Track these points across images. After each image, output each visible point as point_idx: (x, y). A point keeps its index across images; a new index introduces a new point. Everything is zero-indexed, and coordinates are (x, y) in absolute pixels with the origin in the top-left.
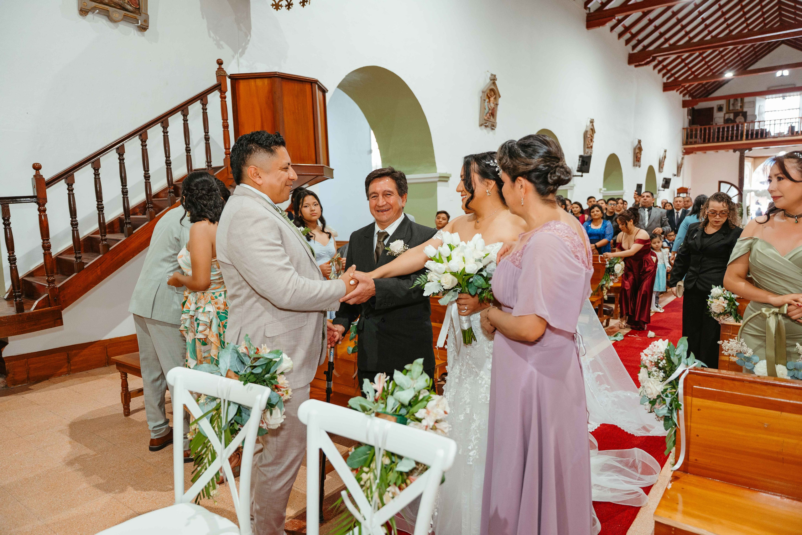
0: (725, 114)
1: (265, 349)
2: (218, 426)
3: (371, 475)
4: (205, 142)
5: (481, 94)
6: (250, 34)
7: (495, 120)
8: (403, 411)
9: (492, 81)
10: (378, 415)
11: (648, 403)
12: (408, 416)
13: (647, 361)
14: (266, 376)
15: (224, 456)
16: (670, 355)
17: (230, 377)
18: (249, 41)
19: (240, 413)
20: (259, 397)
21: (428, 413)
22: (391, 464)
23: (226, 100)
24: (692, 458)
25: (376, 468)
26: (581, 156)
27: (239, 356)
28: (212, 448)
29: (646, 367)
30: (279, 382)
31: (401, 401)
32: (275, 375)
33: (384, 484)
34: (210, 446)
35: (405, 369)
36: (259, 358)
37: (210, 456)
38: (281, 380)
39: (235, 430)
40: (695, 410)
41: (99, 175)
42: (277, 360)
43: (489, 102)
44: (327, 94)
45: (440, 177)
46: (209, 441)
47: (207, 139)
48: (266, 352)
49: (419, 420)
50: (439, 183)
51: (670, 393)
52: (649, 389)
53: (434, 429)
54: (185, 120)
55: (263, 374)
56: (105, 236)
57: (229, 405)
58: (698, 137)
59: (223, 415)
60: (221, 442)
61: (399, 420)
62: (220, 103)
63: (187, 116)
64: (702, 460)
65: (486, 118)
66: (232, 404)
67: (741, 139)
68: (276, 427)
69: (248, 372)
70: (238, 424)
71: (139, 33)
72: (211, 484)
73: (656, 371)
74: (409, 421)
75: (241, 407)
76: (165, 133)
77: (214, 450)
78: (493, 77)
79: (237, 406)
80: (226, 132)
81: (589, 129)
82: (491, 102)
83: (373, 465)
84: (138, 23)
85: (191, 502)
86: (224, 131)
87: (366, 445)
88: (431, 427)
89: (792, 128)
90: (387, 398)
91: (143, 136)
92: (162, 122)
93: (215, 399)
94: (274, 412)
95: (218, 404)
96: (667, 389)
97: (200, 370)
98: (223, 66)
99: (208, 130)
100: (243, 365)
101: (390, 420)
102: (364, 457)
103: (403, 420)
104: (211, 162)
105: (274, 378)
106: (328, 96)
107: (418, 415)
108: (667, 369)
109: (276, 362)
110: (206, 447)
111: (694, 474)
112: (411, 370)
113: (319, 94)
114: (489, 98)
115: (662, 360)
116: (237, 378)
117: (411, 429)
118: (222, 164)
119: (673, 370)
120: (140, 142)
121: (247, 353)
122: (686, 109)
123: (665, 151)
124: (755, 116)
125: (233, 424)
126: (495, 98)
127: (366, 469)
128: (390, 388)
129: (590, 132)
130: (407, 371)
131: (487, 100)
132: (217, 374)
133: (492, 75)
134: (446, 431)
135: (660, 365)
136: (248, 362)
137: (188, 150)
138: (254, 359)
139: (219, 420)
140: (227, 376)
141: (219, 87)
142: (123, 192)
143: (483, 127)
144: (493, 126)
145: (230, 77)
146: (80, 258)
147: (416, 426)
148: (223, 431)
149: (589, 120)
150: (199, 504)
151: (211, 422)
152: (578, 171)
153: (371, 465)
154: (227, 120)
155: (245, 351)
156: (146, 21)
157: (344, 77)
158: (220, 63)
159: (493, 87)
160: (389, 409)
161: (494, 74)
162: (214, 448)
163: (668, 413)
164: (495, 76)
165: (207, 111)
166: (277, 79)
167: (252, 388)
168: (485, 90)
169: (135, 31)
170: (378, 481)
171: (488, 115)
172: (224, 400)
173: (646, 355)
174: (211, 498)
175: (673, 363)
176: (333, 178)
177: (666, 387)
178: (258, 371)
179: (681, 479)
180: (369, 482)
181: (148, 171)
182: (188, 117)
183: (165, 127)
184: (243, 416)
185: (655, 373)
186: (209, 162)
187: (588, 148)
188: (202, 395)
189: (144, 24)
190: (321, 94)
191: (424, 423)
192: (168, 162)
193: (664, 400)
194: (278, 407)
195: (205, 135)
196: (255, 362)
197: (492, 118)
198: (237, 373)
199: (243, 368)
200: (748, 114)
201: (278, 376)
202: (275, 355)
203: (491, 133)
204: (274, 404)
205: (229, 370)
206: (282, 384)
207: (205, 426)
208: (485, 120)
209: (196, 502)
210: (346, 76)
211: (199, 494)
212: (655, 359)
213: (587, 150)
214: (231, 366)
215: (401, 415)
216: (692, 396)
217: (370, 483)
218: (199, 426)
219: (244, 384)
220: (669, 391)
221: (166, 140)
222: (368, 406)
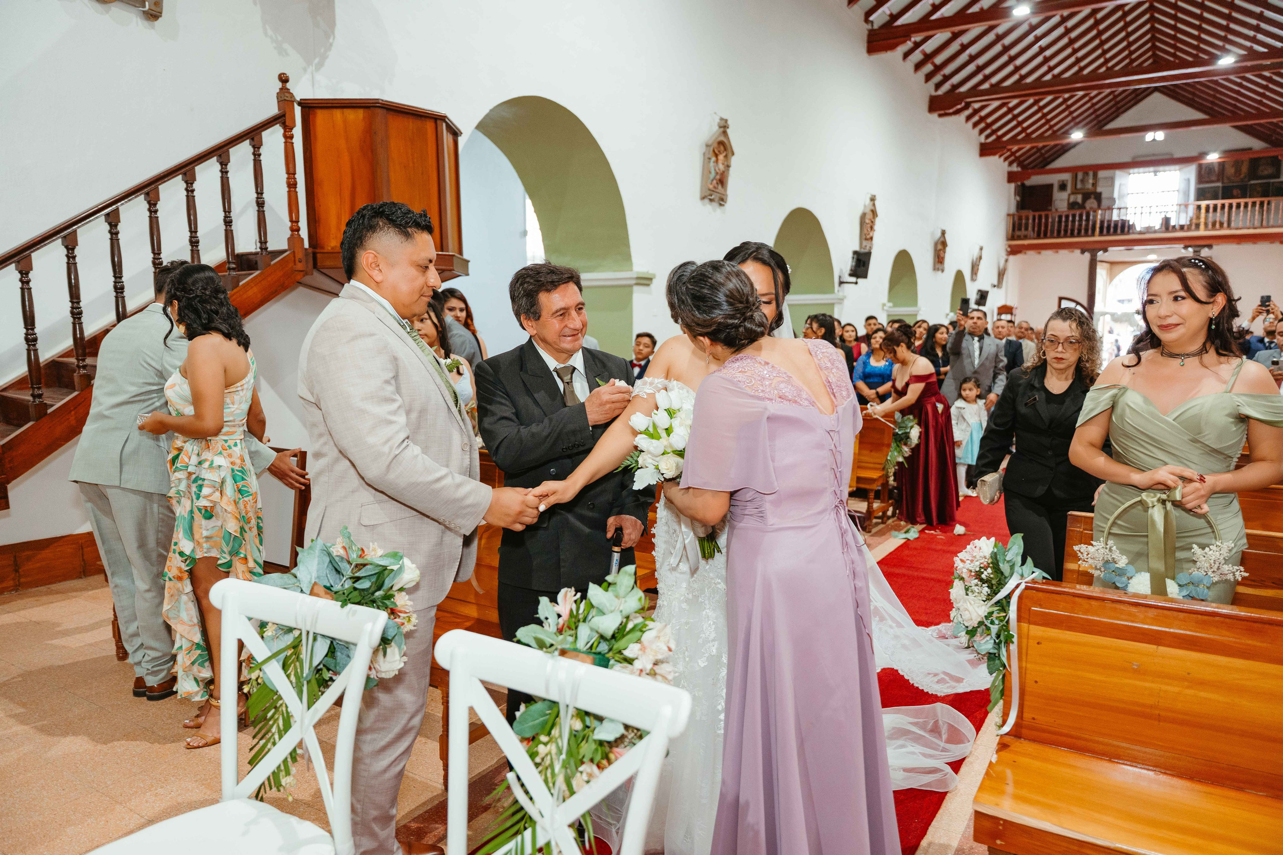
0: (1069, 195)
1: (374, 550)
2: (295, 675)
3: (552, 748)
4: (256, 208)
5: (704, 149)
6: (333, 33)
7: (726, 190)
8: (603, 647)
9: (722, 129)
10: (563, 653)
11: (963, 633)
12: (611, 654)
13: (965, 570)
14: (377, 594)
15: (306, 721)
16: (998, 561)
17: (317, 595)
18: (331, 45)
19: (333, 652)
20: (369, 626)
21: (643, 649)
22: (584, 729)
23: (294, 140)
24: (1027, 715)
25: (561, 736)
26: (855, 253)
27: (332, 562)
28: (284, 709)
29: (962, 579)
30: (398, 603)
31: (600, 631)
32: (391, 592)
33: (575, 760)
34: (281, 705)
35: (606, 581)
36: (365, 565)
37: (281, 722)
38: (402, 601)
39: (324, 679)
40: (1032, 643)
41: (74, 257)
42: (395, 568)
43: (717, 161)
44: (460, 139)
45: (638, 278)
46: (280, 698)
47: (260, 204)
48: (376, 554)
49: (629, 661)
50: (635, 288)
51: (997, 618)
52: (967, 612)
53: (653, 674)
54: (224, 173)
55: (373, 589)
56: (84, 360)
57: (315, 639)
58: (1030, 228)
59: (304, 655)
60: (301, 699)
61: (597, 661)
62: (283, 145)
63: (226, 165)
64: (1043, 719)
65: (711, 187)
66: (319, 638)
67: (1093, 235)
68: (390, 675)
69: (346, 586)
70: (329, 670)
71: (146, 23)
72: (282, 768)
73: (977, 585)
74: (612, 662)
75: (335, 643)
76: (190, 192)
77: (287, 712)
78: (723, 123)
79: (329, 642)
80: (293, 194)
81: (868, 211)
82: (720, 162)
83: (555, 732)
84: (144, 7)
85: (250, 797)
86: (289, 192)
87: (544, 700)
88: (648, 671)
89: (1167, 221)
90: (576, 628)
91: (151, 195)
92: (185, 174)
93: (290, 630)
94: (389, 650)
95: (296, 638)
96: (992, 613)
97: (266, 583)
98: (288, 85)
99: (262, 189)
100: (338, 576)
101: (583, 661)
102: (542, 719)
103: (603, 662)
104: (266, 242)
105: (388, 597)
106: (462, 141)
107: (628, 653)
108: (994, 582)
109: (392, 570)
110: (276, 708)
111: (1029, 740)
112: (615, 584)
113: (447, 138)
114: (716, 155)
115: (986, 568)
116: (328, 596)
117: (616, 674)
118: (285, 246)
119: (1001, 584)
120: (147, 206)
121: (345, 557)
122: (1013, 185)
123: (981, 249)
124: (1114, 200)
125: (321, 670)
126: (726, 156)
127: (544, 738)
128: (581, 611)
129: (869, 216)
130: (610, 584)
131: (714, 159)
132: (294, 590)
133: (722, 119)
134: (670, 677)
135: (983, 576)
136: (348, 570)
137: (228, 222)
138: (357, 566)
139: (298, 664)
140: (312, 593)
141: (282, 119)
142: (115, 288)
143: (706, 201)
144: (722, 200)
145: (300, 104)
146: (40, 396)
147: (624, 670)
148: (305, 683)
149: (869, 196)
150: (262, 800)
151: (285, 667)
152: (851, 275)
153: (553, 732)
154: (294, 174)
155: (342, 552)
156: (158, 3)
157: (486, 111)
158: (284, 79)
159: (722, 138)
160: (581, 644)
161: (725, 117)
162: (289, 710)
163: (994, 648)
164: (726, 121)
165: (262, 158)
166: (379, 111)
167: (355, 612)
168: (710, 143)
169: (139, 20)
170: (563, 756)
171: (715, 182)
172: (308, 633)
173: (962, 561)
174: (282, 789)
175: (1002, 573)
176: (468, 275)
177: (991, 610)
178: (365, 584)
179: (1012, 748)
180: (549, 757)
181: (159, 254)
182: (230, 167)
183: (190, 181)
184: (338, 658)
185: (976, 588)
186: (263, 242)
187: (866, 239)
188: (270, 624)
189: (153, 8)
190: (450, 137)
191: (637, 664)
192: (194, 240)
193: (988, 629)
194: (396, 643)
195: (257, 198)
196: (360, 570)
197: (720, 187)
198: (328, 588)
199: (338, 581)
200: (1104, 196)
201: (396, 593)
202: (392, 560)
203: (719, 210)
204: (390, 638)
205: (315, 583)
206: (403, 606)
207: (275, 675)
208: (710, 190)
209: (257, 797)
210: (491, 111)
211: (263, 784)
212: (975, 566)
213: (865, 243)
214: (318, 577)
215: (599, 653)
216: (1030, 623)
217: (552, 759)
218: (265, 673)
219: (342, 606)
220: (995, 615)
221: (191, 203)
222: (548, 641)
